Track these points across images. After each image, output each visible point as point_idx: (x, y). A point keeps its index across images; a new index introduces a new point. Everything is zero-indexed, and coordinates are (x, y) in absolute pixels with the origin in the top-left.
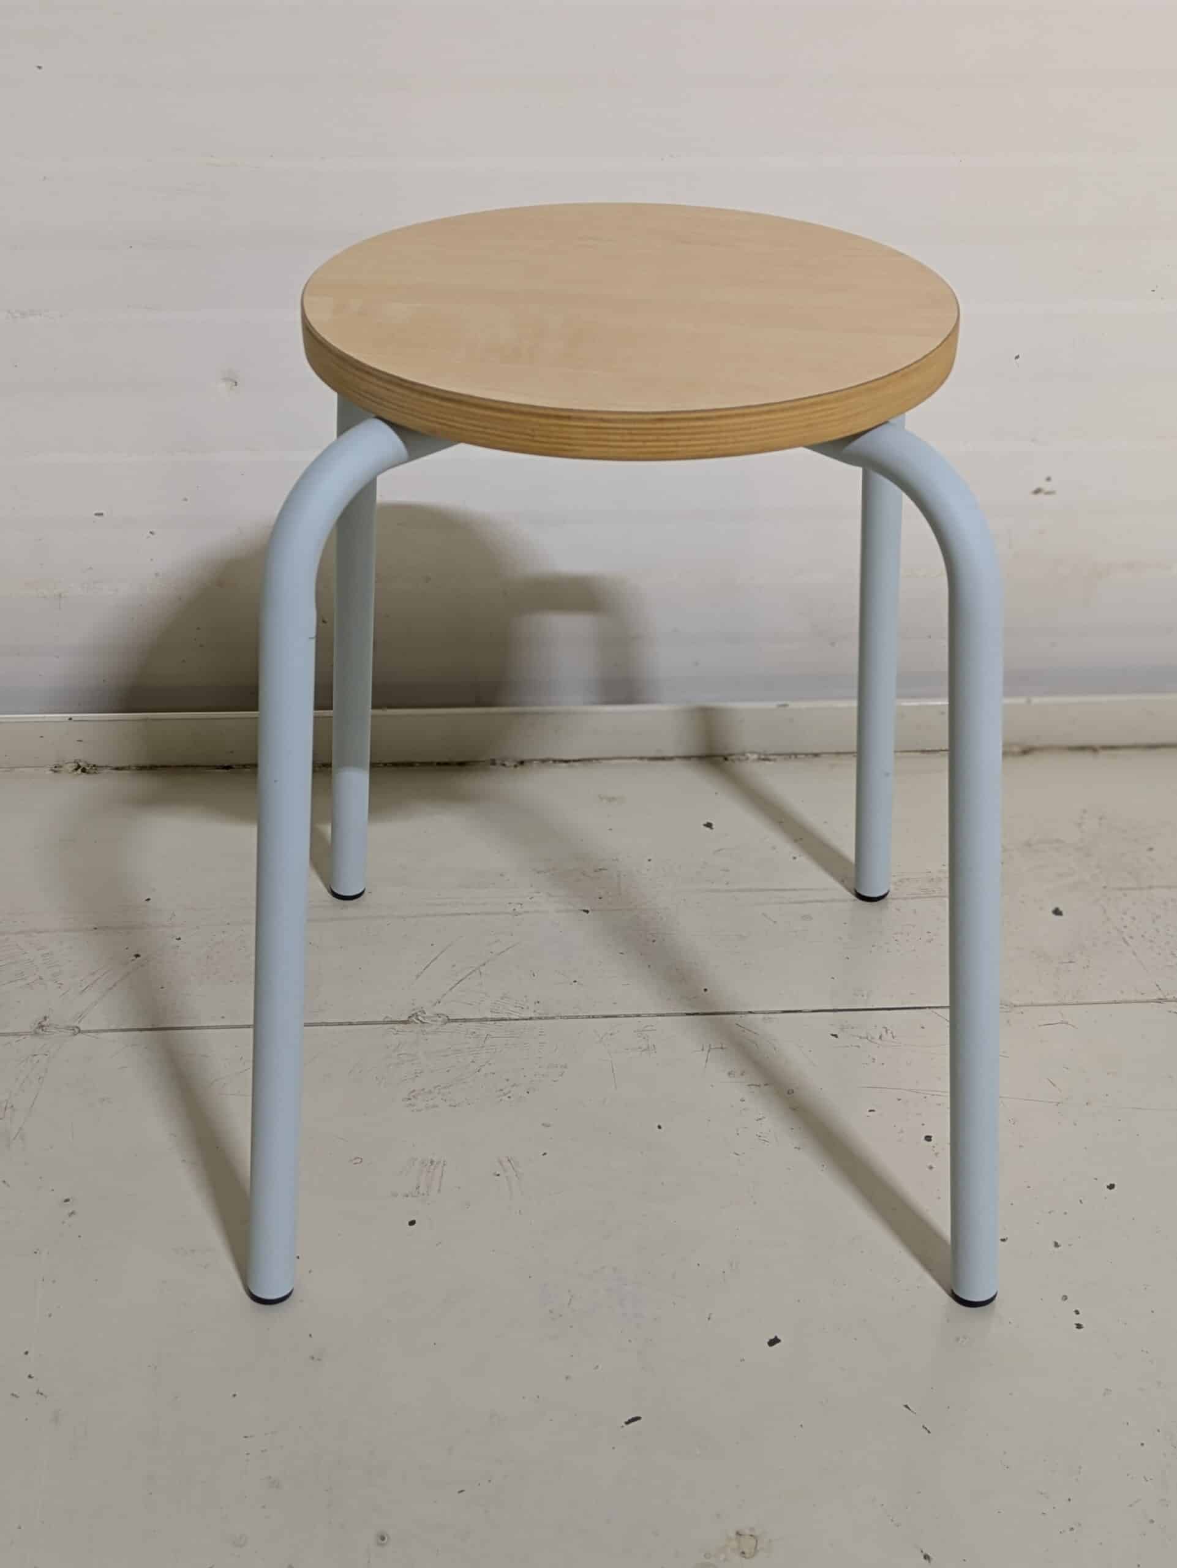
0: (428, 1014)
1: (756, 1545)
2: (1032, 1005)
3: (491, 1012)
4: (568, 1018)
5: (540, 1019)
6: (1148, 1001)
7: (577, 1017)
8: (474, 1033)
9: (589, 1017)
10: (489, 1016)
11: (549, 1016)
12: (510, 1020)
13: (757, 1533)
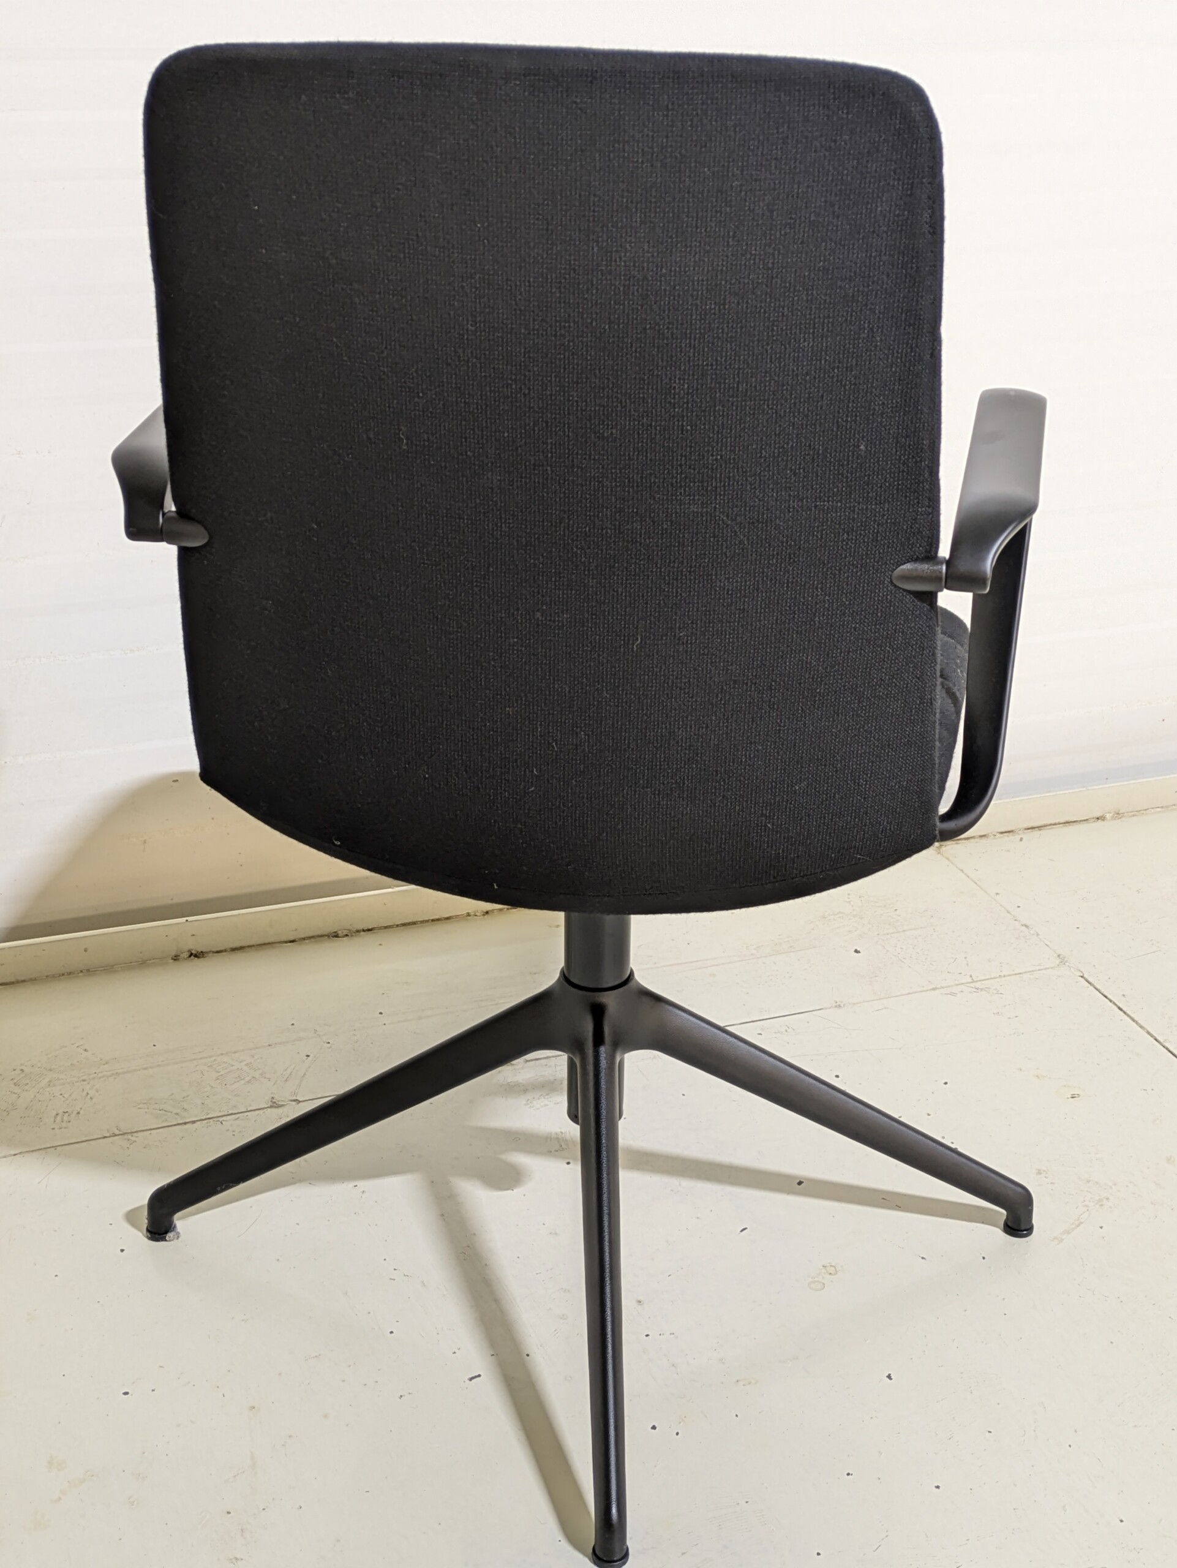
1: (836, 1269)
2: (864, 1002)
6: (927, 990)
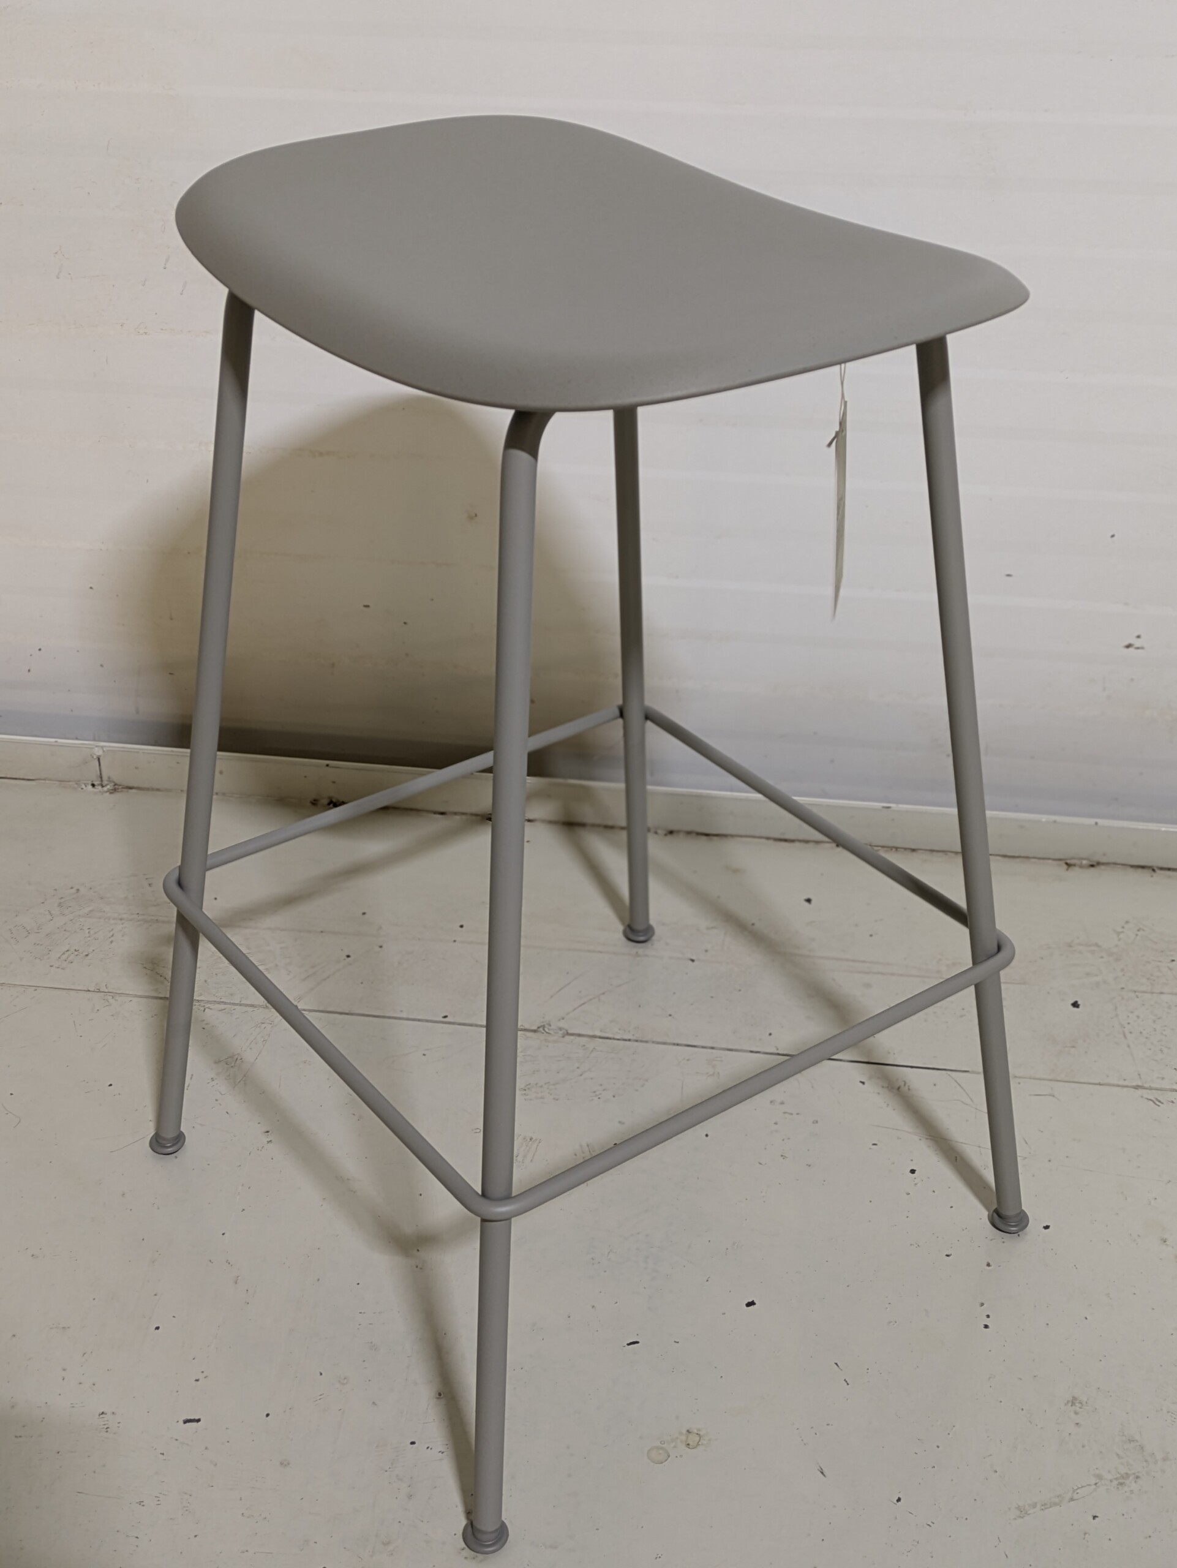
0: (552, 1027)
1: (699, 1441)
3: (601, 1031)
4: (658, 1043)
5: (637, 1041)
7: (664, 1043)
8: (584, 1046)
9: (674, 1044)
10: (598, 1034)
11: (644, 1040)
12: (614, 1039)
13: (701, 1433)
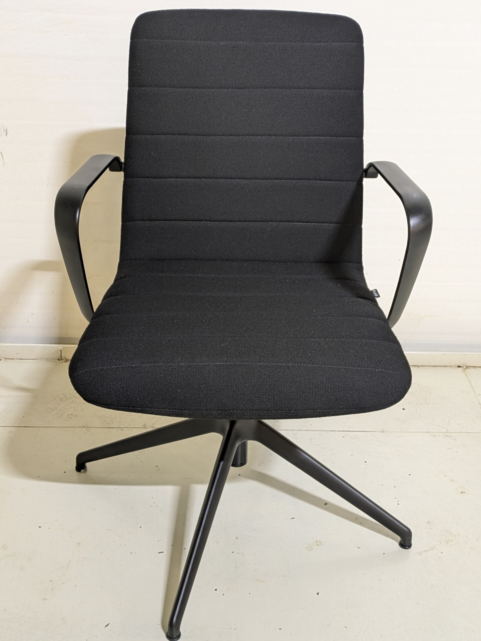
1: (321, 544)
2: (395, 432)
6: (425, 432)
13: (321, 541)
